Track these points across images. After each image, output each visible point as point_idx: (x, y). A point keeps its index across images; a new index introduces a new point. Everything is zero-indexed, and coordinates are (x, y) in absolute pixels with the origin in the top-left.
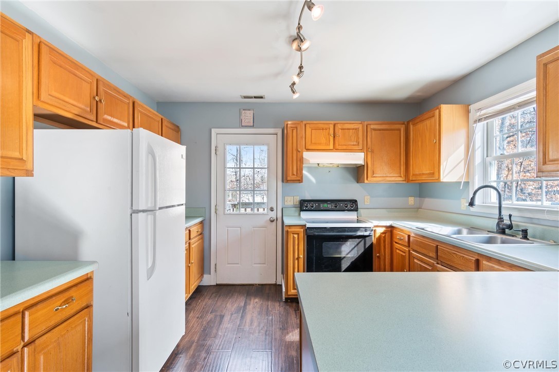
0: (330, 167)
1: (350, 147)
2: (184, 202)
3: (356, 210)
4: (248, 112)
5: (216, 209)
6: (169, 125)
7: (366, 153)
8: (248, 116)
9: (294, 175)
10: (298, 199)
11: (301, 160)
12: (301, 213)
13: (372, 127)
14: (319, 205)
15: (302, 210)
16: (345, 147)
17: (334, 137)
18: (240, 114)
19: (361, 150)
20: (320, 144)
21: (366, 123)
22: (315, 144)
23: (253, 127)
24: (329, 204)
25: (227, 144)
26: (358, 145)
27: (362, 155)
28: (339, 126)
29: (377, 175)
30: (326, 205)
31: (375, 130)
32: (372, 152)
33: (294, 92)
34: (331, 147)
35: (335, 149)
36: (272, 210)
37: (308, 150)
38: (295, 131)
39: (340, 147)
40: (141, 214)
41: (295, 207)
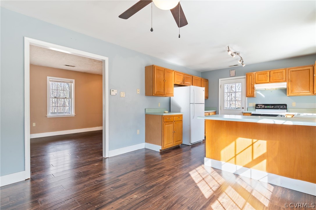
0: (271, 90)
1: (278, 81)
2: (204, 103)
3: (286, 109)
4: (233, 71)
5: (221, 108)
6: (204, 80)
7: (287, 82)
8: (233, 73)
9: (250, 94)
10: (255, 104)
11: (253, 88)
12: (256, 110)
13: (291, 70)
14: (265, 107)
15: (256, 108)
16: (275, 81)
17: (270, 77)
18: (230, 72)
19: (285, 81)
20: (262, 80)
21: (288, 69)
22: (260, 81)
23: (235, 76)
24: (270, 106)
25: (225, 84)
26: (283, 79)
27: (286, 83)
28: (272, 72)
29: (294, 92)
30: (268, 106)
31: (293, 71)
32: (291, 81)
33: (243, 65)
34: (268, 81)
35: (270, 82)
36: (243, 108)
37: (256, 83)
38: (250, 77)
39: (273, 81)
40: (191, 104)
41: (253, 107)
